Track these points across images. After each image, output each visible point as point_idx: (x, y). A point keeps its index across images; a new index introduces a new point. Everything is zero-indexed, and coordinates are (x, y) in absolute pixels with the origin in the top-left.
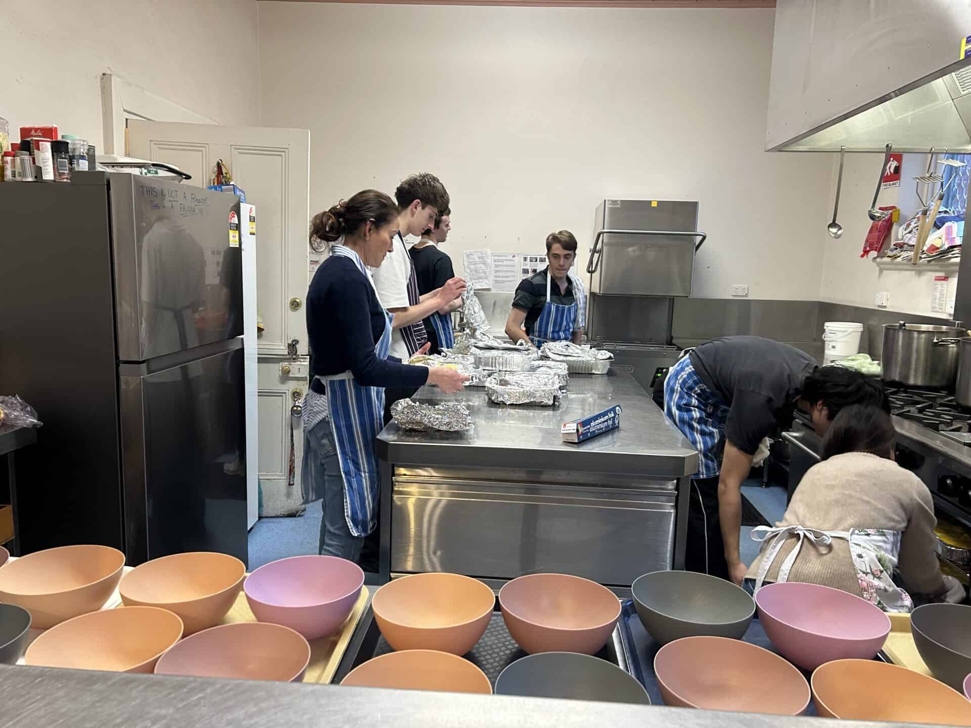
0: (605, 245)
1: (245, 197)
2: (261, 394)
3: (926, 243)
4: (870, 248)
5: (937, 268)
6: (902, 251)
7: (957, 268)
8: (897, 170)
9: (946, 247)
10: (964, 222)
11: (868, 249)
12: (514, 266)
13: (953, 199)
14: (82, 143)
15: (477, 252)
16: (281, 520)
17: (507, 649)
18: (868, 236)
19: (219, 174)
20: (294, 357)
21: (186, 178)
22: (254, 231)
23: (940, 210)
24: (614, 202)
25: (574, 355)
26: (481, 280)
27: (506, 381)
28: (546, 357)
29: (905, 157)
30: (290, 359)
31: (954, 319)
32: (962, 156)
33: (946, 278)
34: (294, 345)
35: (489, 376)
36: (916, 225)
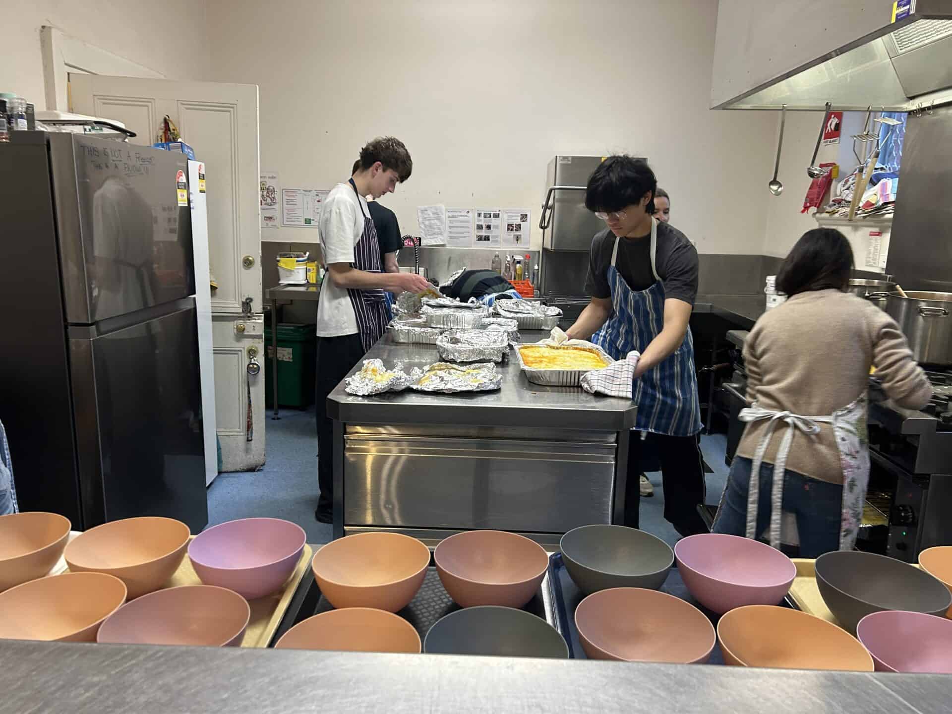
0: (557, 202)
1: (193, 154)
2: (216, 352)
3: (862, 199)
4: (810, 203)
5: (872, 223)
6: (840, 207)
7: (890, 224)
8: (838, 126)
9: (880, 203)
10: (897, 179)
11: (808, 205)
12: (467, 222)
13: (889, 156)
14: (20, 101)
15: (432, 208)
16: (241, 474)
17: (443, 602)
18: (809, 192)
19: (166, 130)
20: (249, 315)
21: (130, 136)
22: (204, 188)
23: (876, 167)
24: (565, 158)
25: (524, 311)
26: (436, 236)
27: (457, 339)
28: (498, 314)
29: (845, 114)
30: (243, 317)
31: (886, 274)
32: (899, 114)
33: (879, 234)
34: (247, 303)
35: (441, 334)
36: (853, 181)
